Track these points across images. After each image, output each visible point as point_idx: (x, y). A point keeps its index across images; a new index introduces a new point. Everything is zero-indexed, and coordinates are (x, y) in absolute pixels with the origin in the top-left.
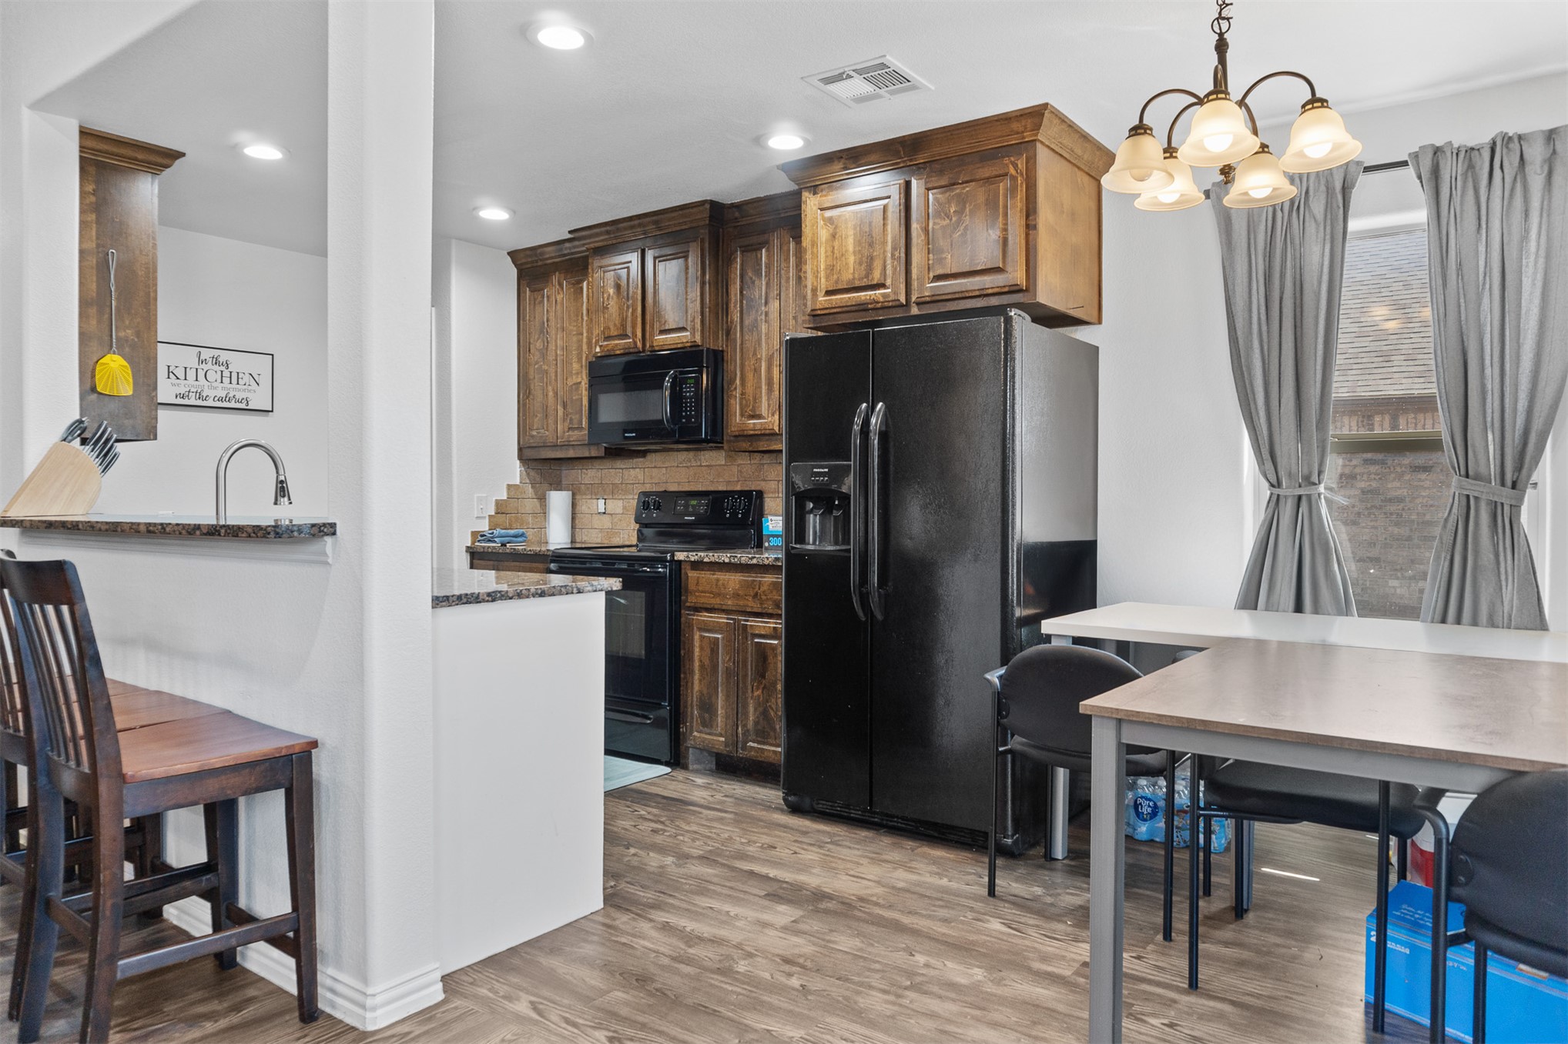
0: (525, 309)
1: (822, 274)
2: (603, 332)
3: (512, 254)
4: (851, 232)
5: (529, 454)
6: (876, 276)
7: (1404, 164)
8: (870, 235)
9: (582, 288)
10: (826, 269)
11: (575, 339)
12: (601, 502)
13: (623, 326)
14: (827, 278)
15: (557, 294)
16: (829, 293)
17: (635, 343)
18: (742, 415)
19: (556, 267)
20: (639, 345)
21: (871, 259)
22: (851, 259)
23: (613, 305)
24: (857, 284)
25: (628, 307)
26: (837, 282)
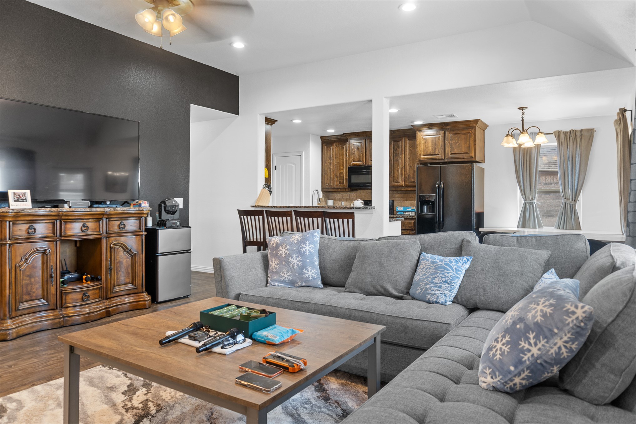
0: (324, 152)
1: (422, 151)
2: (353, 159)
3: (321, 137)
4: (430, 142)
5: (325, 190)
6: (437, 152)
7: (552, 134)
8: (435, 143)
9: (344, 148)
10: (423, 150)
11: (341, 160)
12: (343, 203)
13: (359, 158)
14: (424, 152)
15: (335, 149)
16: (424, 155)
17: (363, 163)
18: (393, 182)
19: (335, 141)
20: (364, 163)
21: (435, 148)
22: (430, 148)
23: (356, 153)
24: (432, 154)
25: (361, 154)
26: (426, 153)
